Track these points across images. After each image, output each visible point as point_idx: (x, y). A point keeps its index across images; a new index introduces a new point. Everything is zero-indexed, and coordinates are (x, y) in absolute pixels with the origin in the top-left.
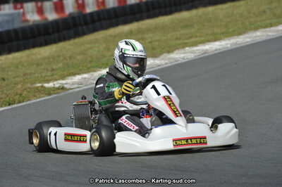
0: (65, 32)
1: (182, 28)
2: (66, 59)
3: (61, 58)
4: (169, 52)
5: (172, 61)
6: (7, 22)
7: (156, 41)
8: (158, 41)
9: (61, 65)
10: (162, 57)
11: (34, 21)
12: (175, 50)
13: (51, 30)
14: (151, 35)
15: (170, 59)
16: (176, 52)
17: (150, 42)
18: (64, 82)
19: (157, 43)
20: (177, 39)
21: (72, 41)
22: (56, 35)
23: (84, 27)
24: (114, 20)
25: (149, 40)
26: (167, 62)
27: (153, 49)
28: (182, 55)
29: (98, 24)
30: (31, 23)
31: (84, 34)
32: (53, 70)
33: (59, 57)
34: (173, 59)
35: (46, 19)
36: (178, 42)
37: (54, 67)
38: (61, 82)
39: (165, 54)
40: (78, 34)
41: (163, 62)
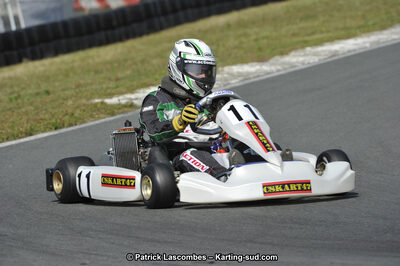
0: (135, 26)
1: (302, 19)
2: (135, 64)
3: (129, 62)
4: (282, 54)
5: (286, 66)
6: (54, 10)
7: (264, 38)
8: (267, 37)
9: (128, 72)
10: (272, 61)
11: (91, 10)
12: (291, 51)
13: (115, 23)
14: (256, 29)
15: (284, 63)
16: (293, 53)
17: (256, 40)
18: (133, 96)
19: (265, 41)
20: (294, 35)
21: (145, 39)
22: (123, 29)
23: (162, 19)
24: (204, 9)
25: (254, 37)
26: (279, 67)
27: (260, 49)
28: (301, 59)
29: (181, 14)
30: (87, 13)
31: (161, 28)
32: (117, 79)
33: (126, 60)
34: (289, 63)
35: (108, 7)
36: (295, 39)
37: (120, 75)
38: (129, 96)
39: (277, 58)
40: (153, 29)
41: (273, 68)
